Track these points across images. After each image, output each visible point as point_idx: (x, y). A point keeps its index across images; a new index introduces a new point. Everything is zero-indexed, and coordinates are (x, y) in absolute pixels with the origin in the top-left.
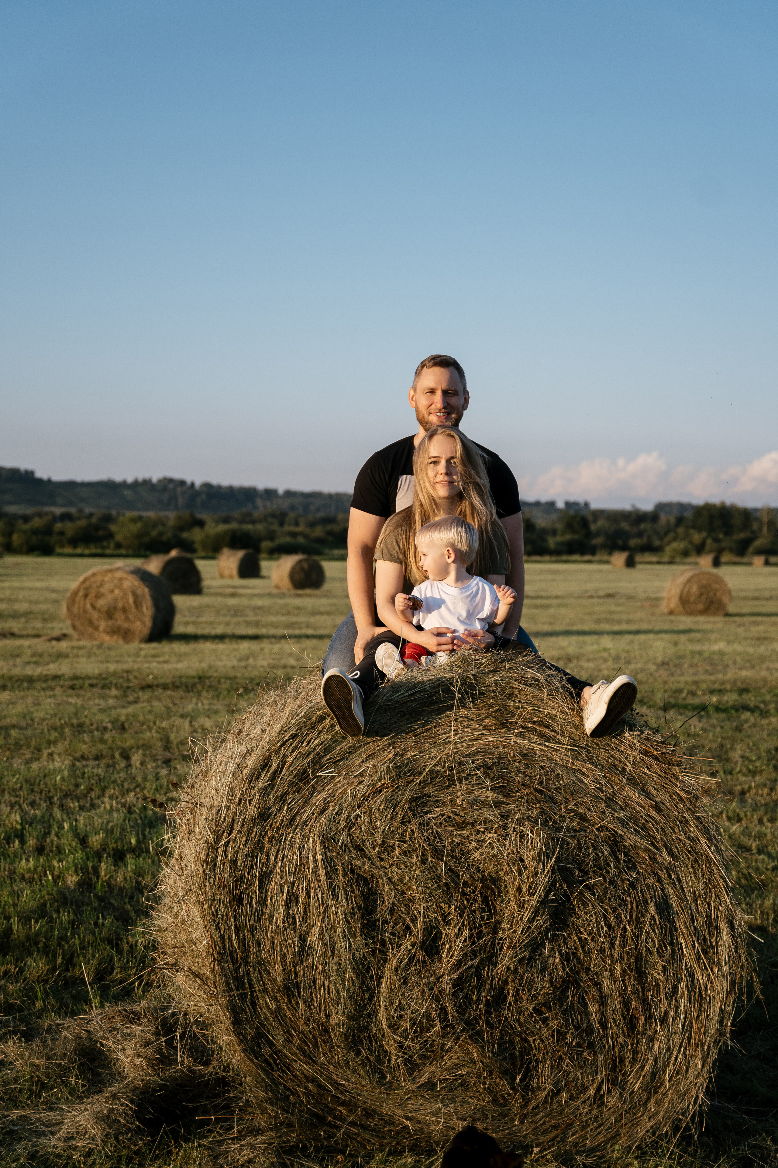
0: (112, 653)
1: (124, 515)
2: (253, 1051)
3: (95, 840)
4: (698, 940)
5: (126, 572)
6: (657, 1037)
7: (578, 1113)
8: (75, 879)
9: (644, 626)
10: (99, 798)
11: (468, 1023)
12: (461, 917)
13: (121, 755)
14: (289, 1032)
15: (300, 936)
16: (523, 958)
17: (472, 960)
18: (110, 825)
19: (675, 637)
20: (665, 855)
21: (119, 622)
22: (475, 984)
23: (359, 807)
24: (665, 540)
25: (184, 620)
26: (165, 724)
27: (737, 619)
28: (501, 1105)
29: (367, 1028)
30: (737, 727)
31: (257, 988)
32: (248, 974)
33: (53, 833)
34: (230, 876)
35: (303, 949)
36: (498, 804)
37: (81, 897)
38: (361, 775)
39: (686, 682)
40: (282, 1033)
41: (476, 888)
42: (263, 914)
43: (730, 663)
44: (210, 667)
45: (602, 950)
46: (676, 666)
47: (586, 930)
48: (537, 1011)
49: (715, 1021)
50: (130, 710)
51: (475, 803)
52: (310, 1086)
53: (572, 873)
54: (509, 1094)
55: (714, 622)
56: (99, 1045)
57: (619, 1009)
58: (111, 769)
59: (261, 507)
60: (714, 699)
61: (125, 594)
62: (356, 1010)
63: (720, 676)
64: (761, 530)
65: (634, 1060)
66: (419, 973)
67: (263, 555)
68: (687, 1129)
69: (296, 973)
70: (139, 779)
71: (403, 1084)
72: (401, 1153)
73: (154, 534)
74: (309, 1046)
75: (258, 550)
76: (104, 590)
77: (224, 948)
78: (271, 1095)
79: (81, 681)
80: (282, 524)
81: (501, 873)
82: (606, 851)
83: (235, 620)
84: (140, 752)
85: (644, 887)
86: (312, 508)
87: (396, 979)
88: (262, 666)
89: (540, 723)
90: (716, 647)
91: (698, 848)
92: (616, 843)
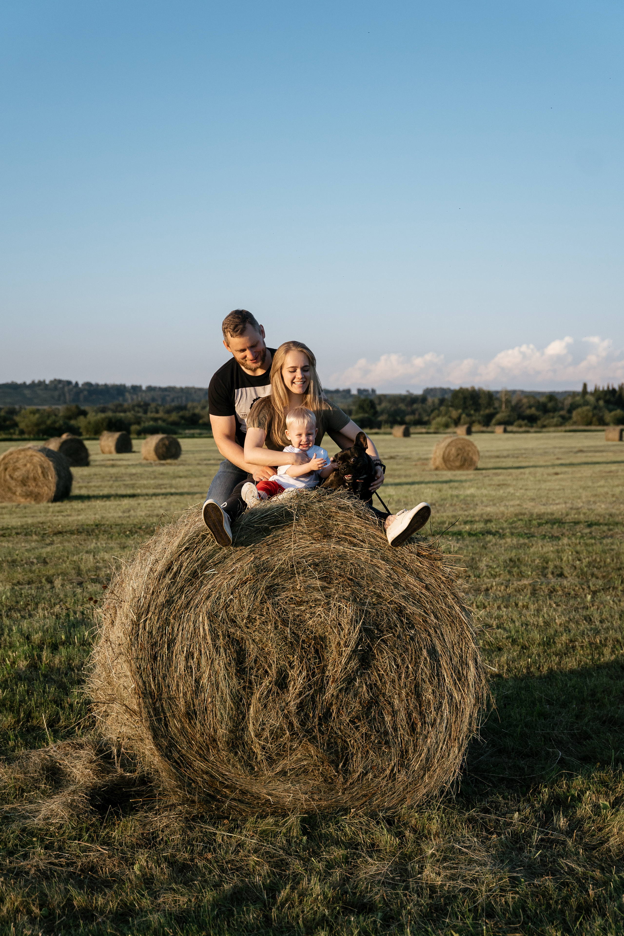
0: (27, 511)
1: (25, 409)
2: (167, 756)
3: (36, 637)
4: (455, 672)
5: (35, 450)
6: (429, 735)
7: (379, 786)
8: (25, 663)
9: (417, 479)
10: (34, 610)
11: (307, 731)
12: (301, 663)
13: (46, 580)
14: (190, 743)
15: (196, 680)
16: (342, 688)
17: (309, 690)
18: (45, 627)
19: (440, 486)
20: (433, 618)
21: (31, 488)
22: (311, 706)
23: (232, 594)
24: (432, 417)
25: (78, 485)
26: (75, 558)
27: (484, 471)
28: (330, 783)
29: (242, 737)
30: (483, 546)
31: (168, 714)
32: (162, 706)
33: (6, 634)
34: (148, 642)
35: (198, 687)
36: (323, 588)
37: (30, 675)
38: (232, 572)
39: (448, 517)
40: (185, 743)
41: (310, 644)
42: (170, 666)
43: (479, 503)
44: (103, 518)
45: (393, 681)
46: (441, 505)
47: (382, 669)
48: (352, 722)
49: (466, 724)
50: (49, 549)
51: (309, 588)
52: (205, 776)
53: (373, 632)
54: (335, 776)
55: (468, 475)
56: (58, 764)
57: (405, 718)
58: (41, 590)
59: (130, 400)
60: (468, 527)
61: (35, 467)
62: (234, 726)
63: (471, 512)
64: (500, 407)
65: (415, 751)
66: (274, 701)
67: (132, 436)
68: (449, 793)
69: (194, 704)
70: (62, 596)
71: (266, 772)
72: (265, 817)
73: (49, 422)
74: (203, 751)
75: (129, 432)
76: (19, 464)
77: (146, 689)
78: (179, 783)
79: (9, 531)
80: (145, 412)
81: (327, 634)
82: (395, 617)
83: (116, 484)
84: (60, 578)
85: (419, 640)
86: (168, 399)
87: (260, 705)
88: (141, 516)
89: (350, 535)
90: (468, 492)
91: (454, 612)
92: (401, 611)
